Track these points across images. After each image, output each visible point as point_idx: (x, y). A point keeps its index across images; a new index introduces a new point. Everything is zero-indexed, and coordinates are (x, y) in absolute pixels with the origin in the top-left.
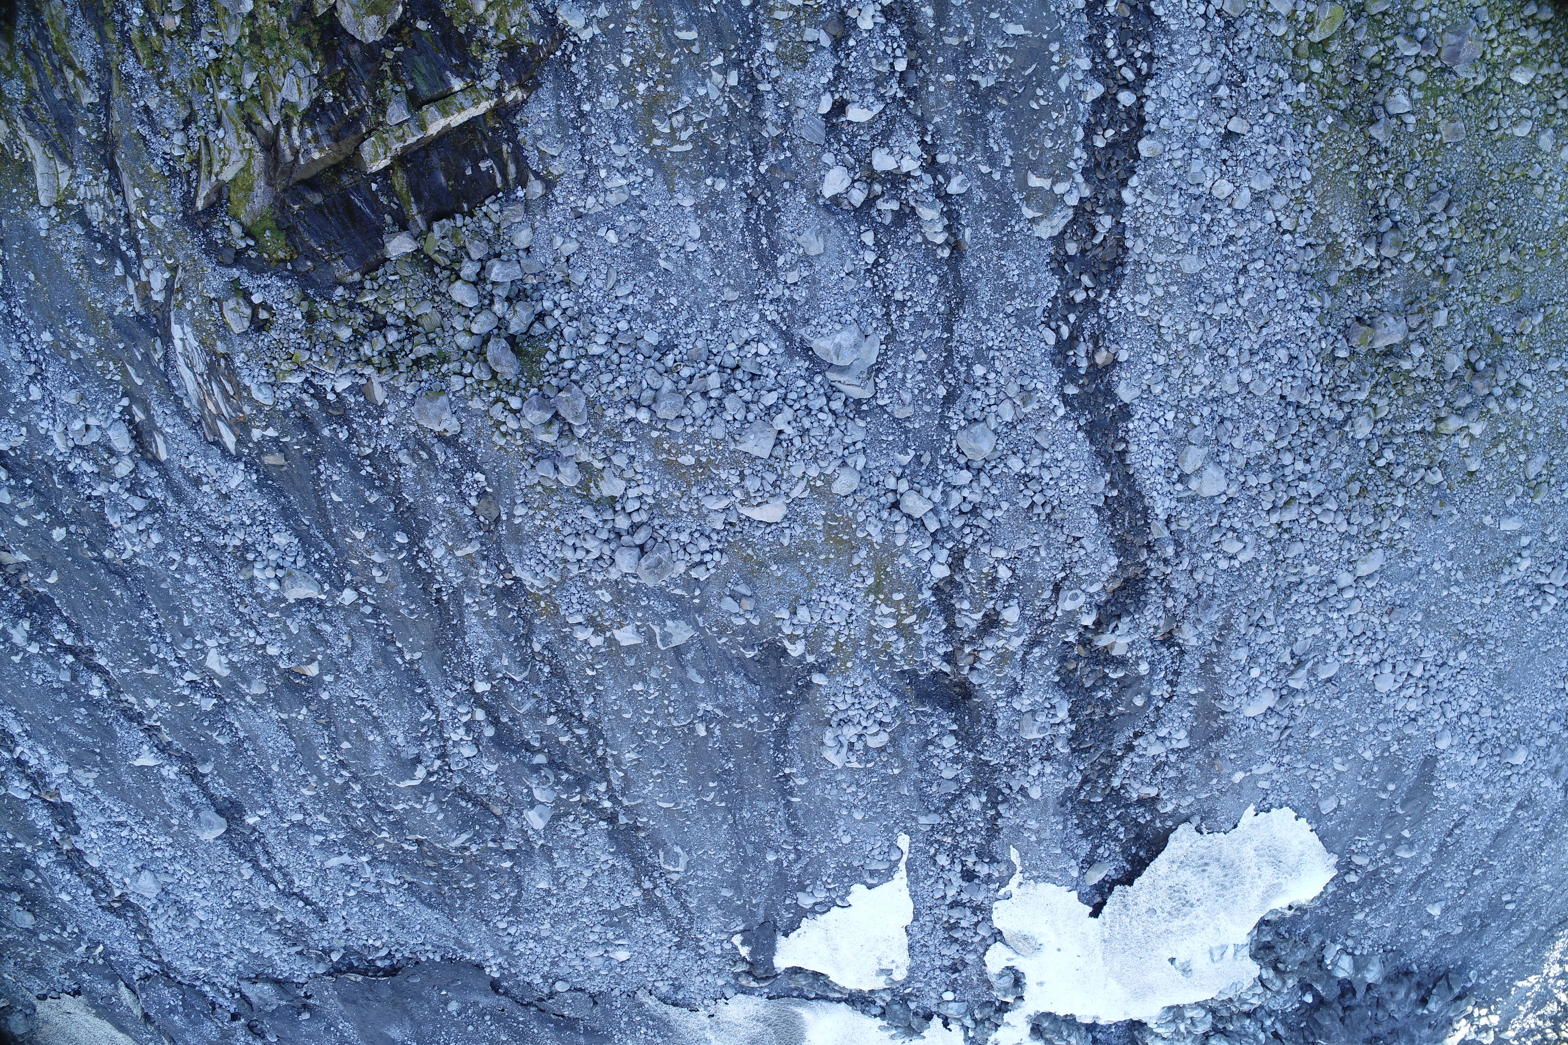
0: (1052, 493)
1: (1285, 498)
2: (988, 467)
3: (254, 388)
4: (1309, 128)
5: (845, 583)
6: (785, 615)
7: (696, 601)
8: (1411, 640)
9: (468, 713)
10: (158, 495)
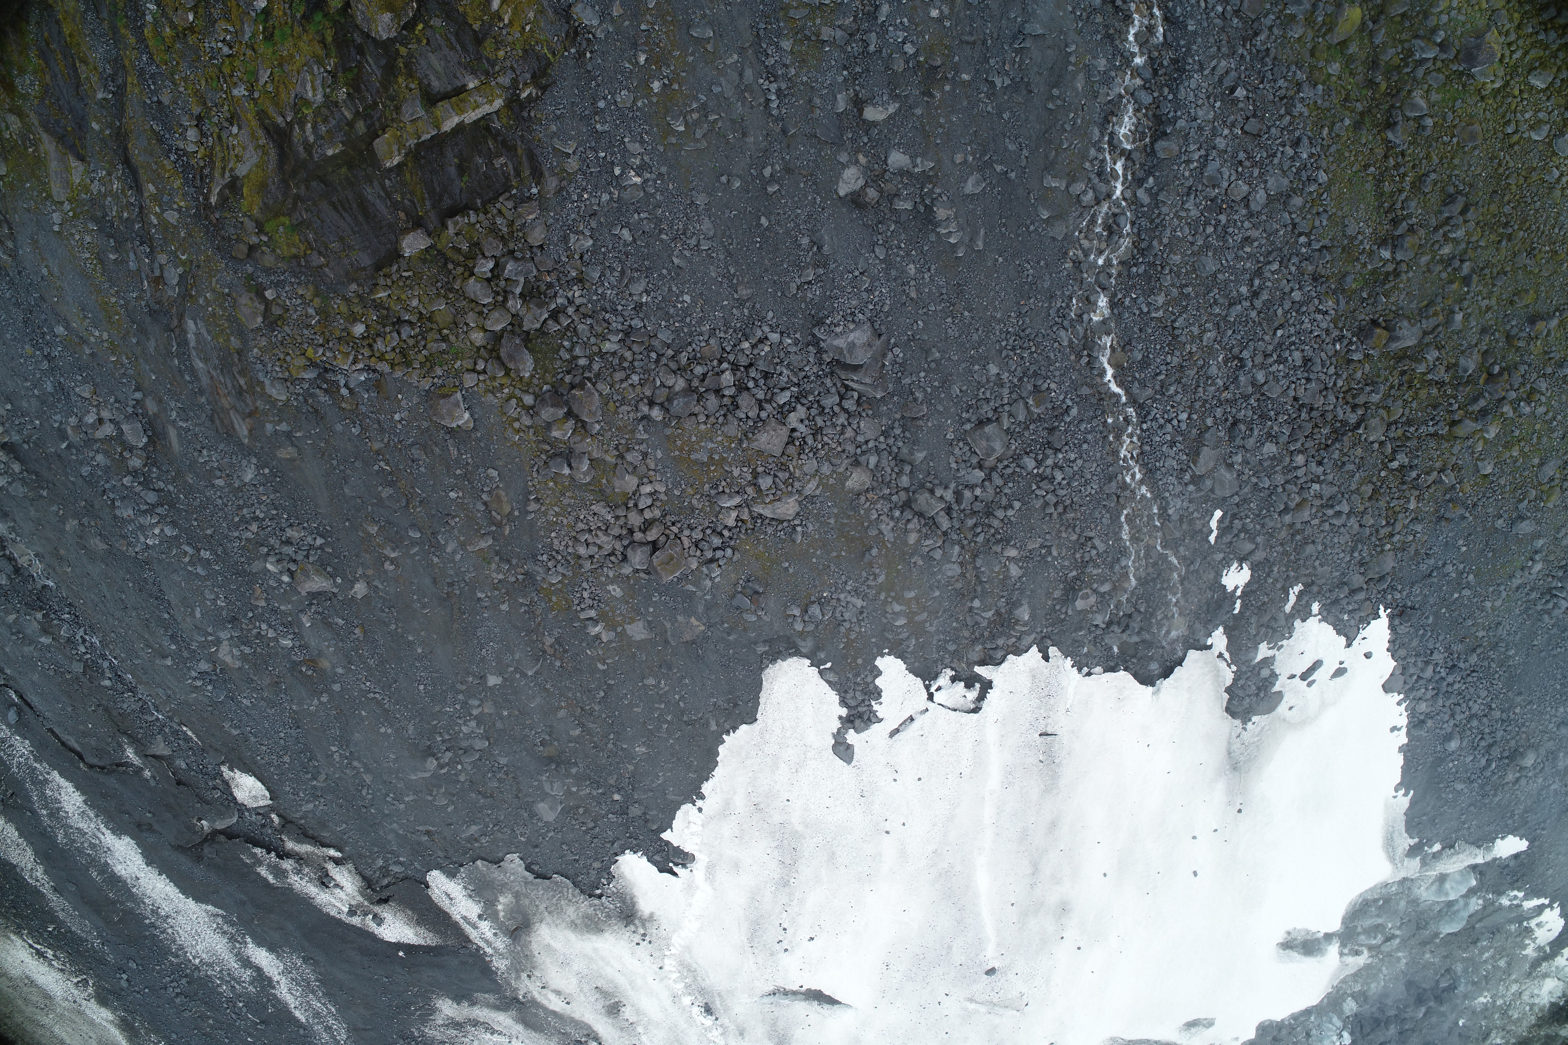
0: (1064, 492)
1: (1298, 499)
2: (1000, 466)
3: (267, 382)
4: (1325, 131)
5: (856, 581)
6: (797, 612)
7: (708, 597)
8: (1421, 642)
9: (479, 706)
10: (171, 488)
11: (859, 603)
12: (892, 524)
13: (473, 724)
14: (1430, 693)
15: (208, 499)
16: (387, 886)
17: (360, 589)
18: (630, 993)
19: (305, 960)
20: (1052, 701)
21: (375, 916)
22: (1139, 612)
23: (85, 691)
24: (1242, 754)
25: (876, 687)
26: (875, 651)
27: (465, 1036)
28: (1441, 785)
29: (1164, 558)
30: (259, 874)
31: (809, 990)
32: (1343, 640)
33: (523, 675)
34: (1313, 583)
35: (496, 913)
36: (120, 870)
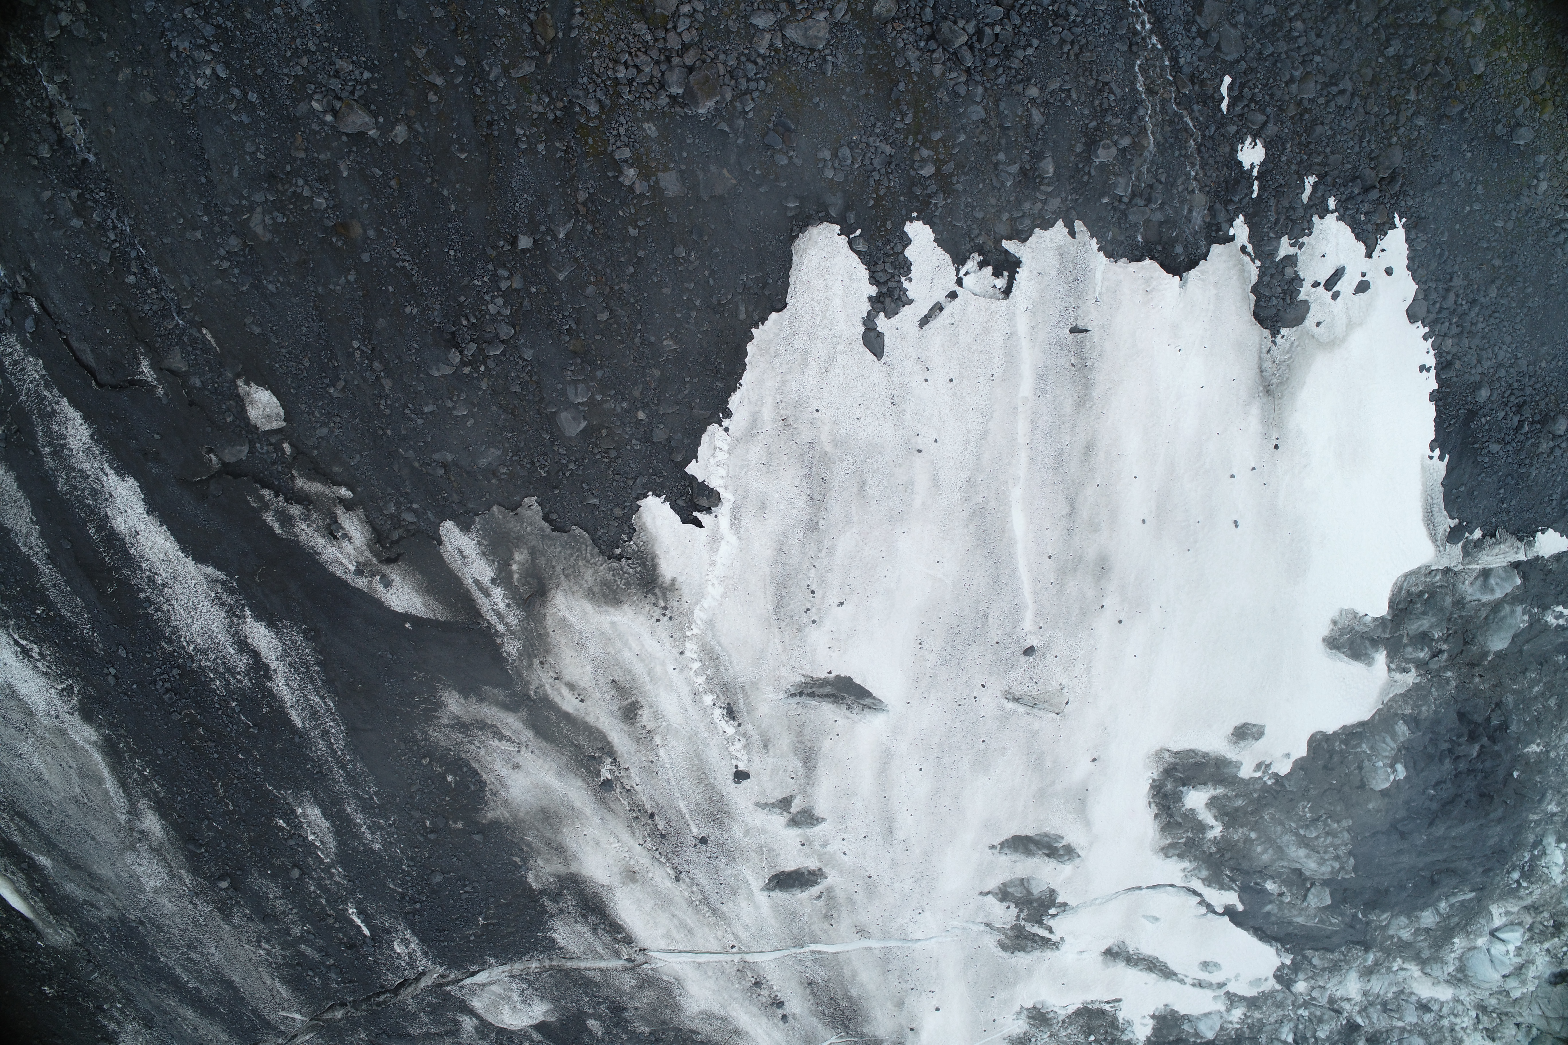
0: (1079, 30)
1: (1302, 70)
2: (1017, 5)
5: (884, 124)
6: (826, 154)
7: (740, 141)
8: (1439, 264)
9: (508, 278)
10: (229, 24)
11: (888, 150)
12: (918, 53)
13: (500, 301)
14: (1455, 330)
15: (263, 34)
16: (397, 542)
17: (400, 132)
18: (649, 687)
19: (305, 633)
20: (1081, 287)
21: (384, 578)
22: (1161, 182)
23: (108, 286)
24: (1273, 374)
25: (906, 260)
26: (904, 212)
27: (470, 742)
28: (1476, 446)
29: (1181, 117)
30: (265, 521)
31: (838, 677)
32: (1361, 247)
33: (555, 238)
34: (1326, 174)
35: (510, 574)
36: (119, 524)
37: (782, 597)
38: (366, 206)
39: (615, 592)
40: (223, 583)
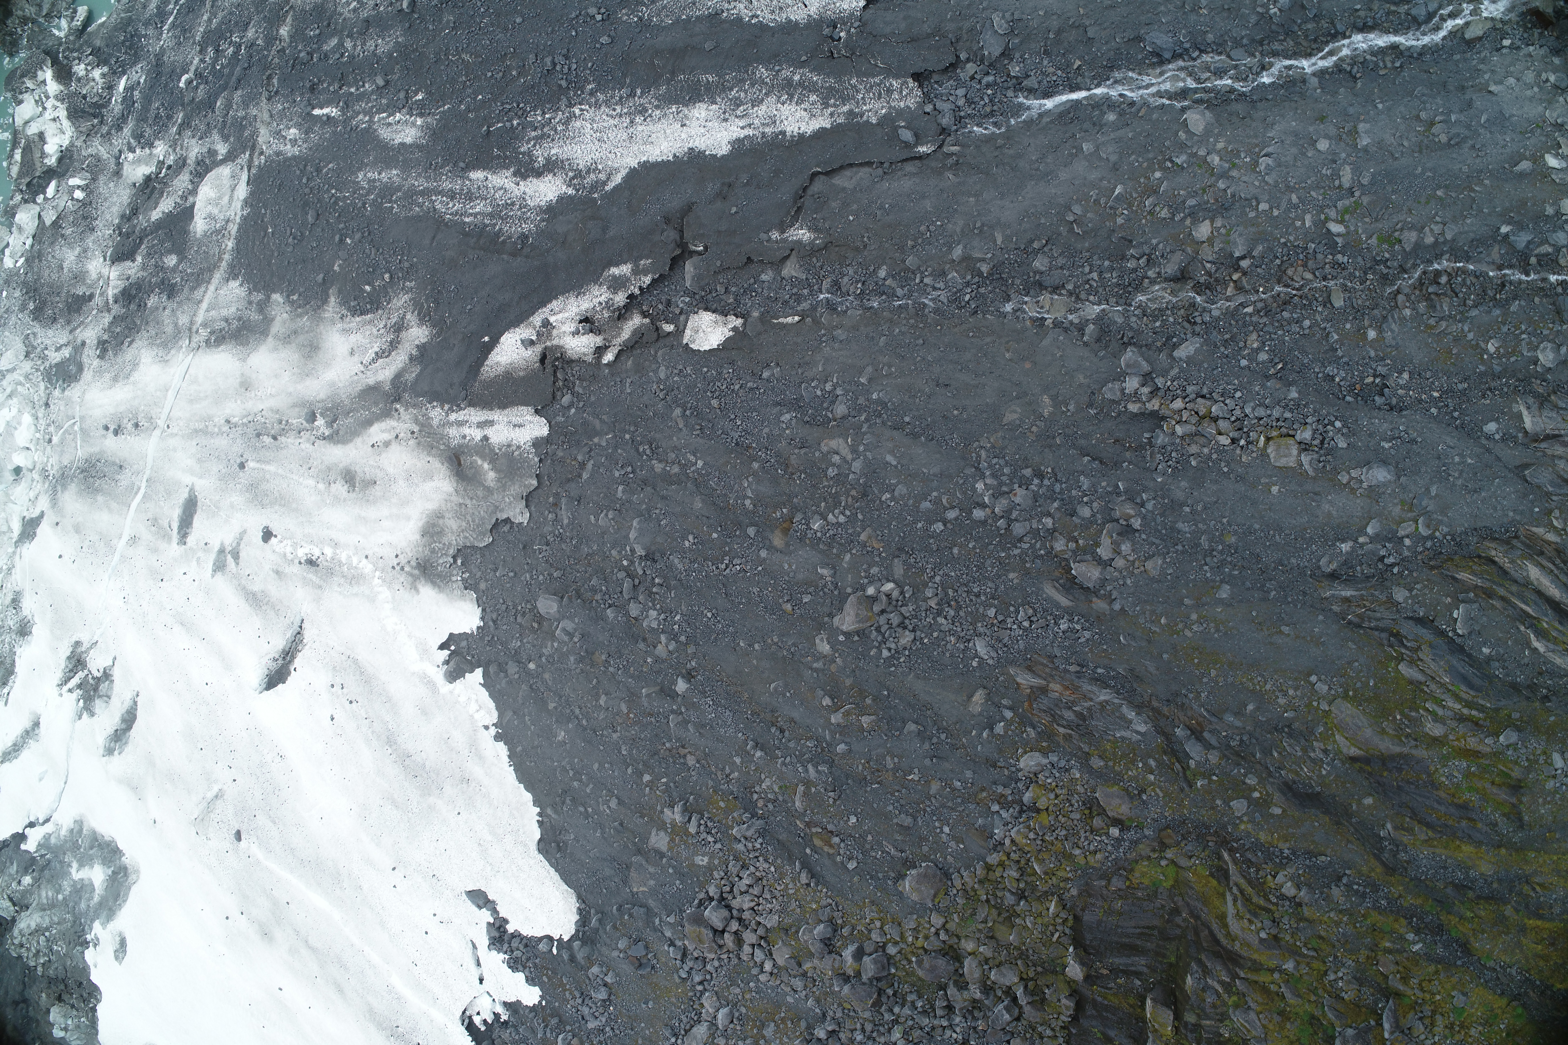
3: (1045, 760)
10: (1017, 552)
13: (654, 625)
15: (985, 578)
16: (555, 374)
17: (823, 646)
19: (526, 238)
21: (532, 343)
23: (887, 245)
25: (518, 971)
26: (548, 998)
27: (385, 326)
30: (625, 263)
31: (289, 673)
33: (673, 712)
35: (483, 458)
36: (700, 112)
37: (362, 673)
38: (786, 566)
39: (432, 536)
40: (605, 183)
